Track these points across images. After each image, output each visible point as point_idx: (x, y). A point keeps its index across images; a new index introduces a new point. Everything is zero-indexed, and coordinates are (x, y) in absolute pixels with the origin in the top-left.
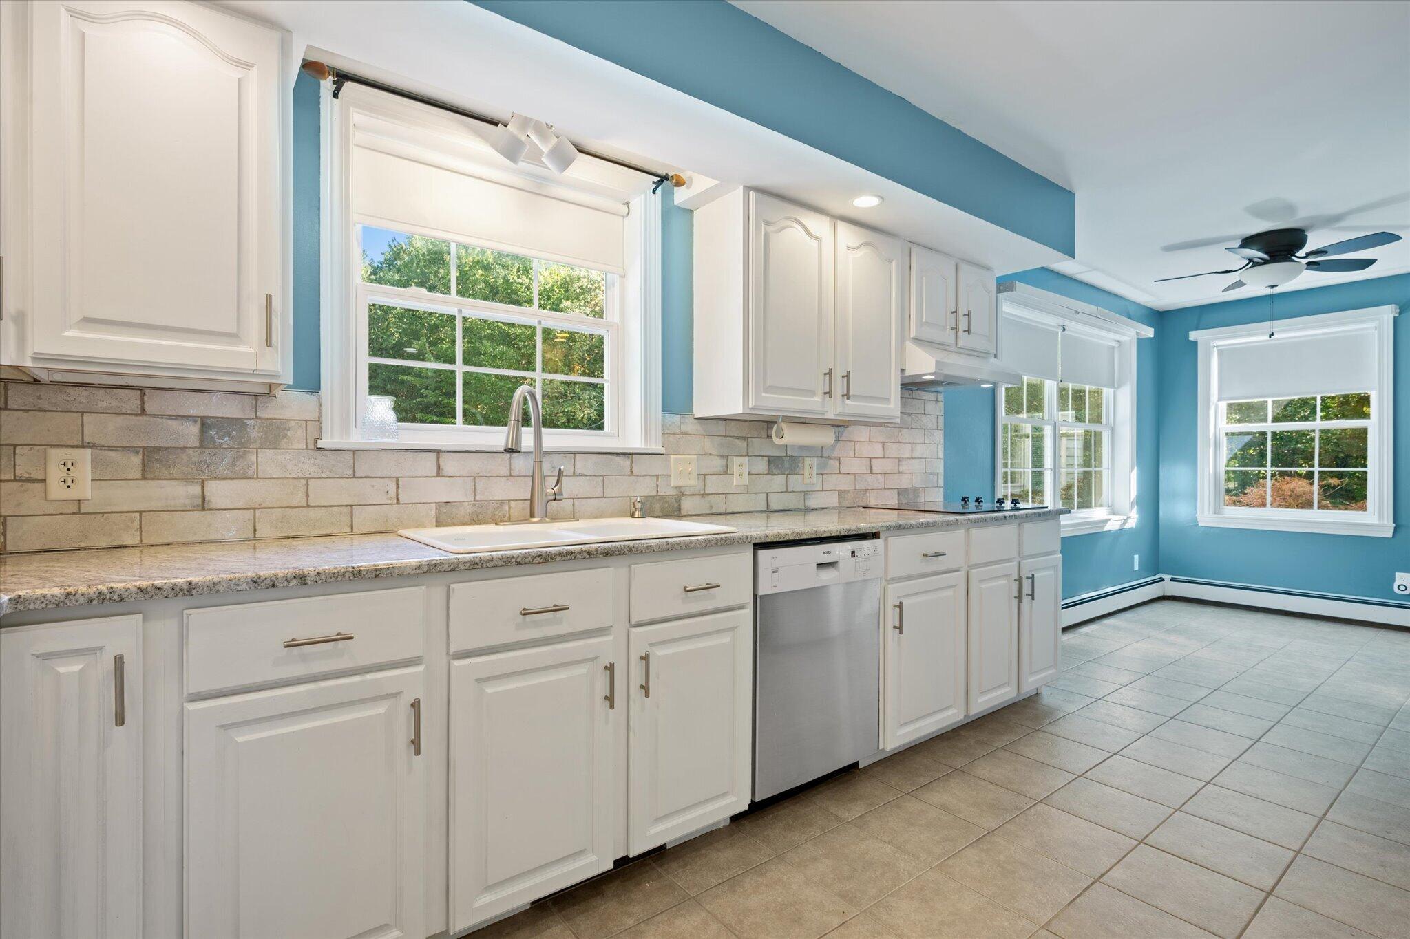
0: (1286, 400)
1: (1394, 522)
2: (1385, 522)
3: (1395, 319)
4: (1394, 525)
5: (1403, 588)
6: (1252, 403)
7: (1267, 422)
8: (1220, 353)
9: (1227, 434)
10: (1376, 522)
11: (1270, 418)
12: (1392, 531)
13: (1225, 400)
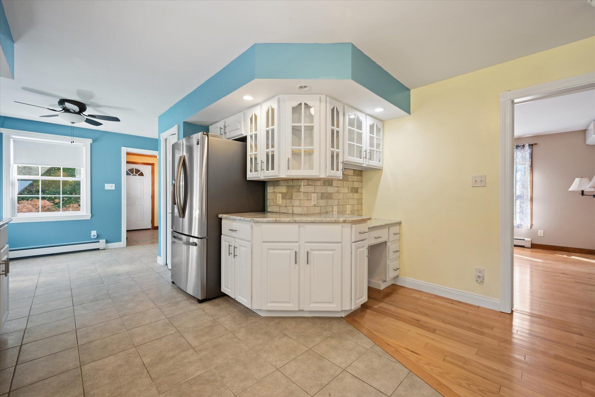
0: (48, 167)
1: (91, 214)
2: (88, 214)
3: (91, 144)
4: (91, 215)
5: (94, 236)
6: (31, 167)
7: (39, 176)
8: (14, 141)
9: (18, 180)
10: (85, 214)
11: (40, 174)
12: (90, 217)
13: (17, 163)
